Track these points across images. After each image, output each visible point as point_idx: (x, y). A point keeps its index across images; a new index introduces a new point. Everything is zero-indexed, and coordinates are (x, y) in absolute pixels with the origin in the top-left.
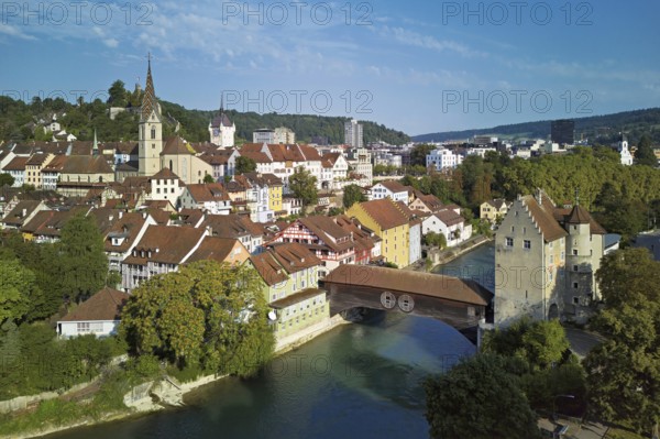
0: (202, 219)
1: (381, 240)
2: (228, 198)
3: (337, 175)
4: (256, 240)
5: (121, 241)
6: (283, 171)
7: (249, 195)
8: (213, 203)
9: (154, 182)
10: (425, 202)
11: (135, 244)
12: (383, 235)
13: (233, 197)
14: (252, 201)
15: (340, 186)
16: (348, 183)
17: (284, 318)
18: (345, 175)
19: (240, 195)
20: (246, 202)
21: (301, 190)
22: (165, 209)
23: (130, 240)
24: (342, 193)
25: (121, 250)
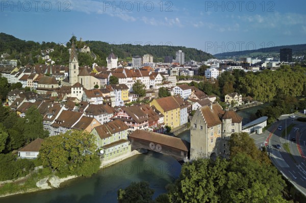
0: (88, 106)
1: (164, 116)
2: (102, 96)
3: (157, 82)
4: (110, 115)
5: (51, 117)
6: (132, 81)
7: (112, 94)
8: (95, 98)
9: (72, 89)
10: (197, 95)
11: (56, 118)
12: (165, 114)
13: (104, 95)
14: (114, 97)
15: (158, 87)
16: (161, 86)
17: (107, 152)
18: (161, 82)
19: (108, 94)
20: (110, 97)
21: (138, 90)
22: (74, 101)
23: (54, 116)
24: (158, 91)
25: (51, 120)
